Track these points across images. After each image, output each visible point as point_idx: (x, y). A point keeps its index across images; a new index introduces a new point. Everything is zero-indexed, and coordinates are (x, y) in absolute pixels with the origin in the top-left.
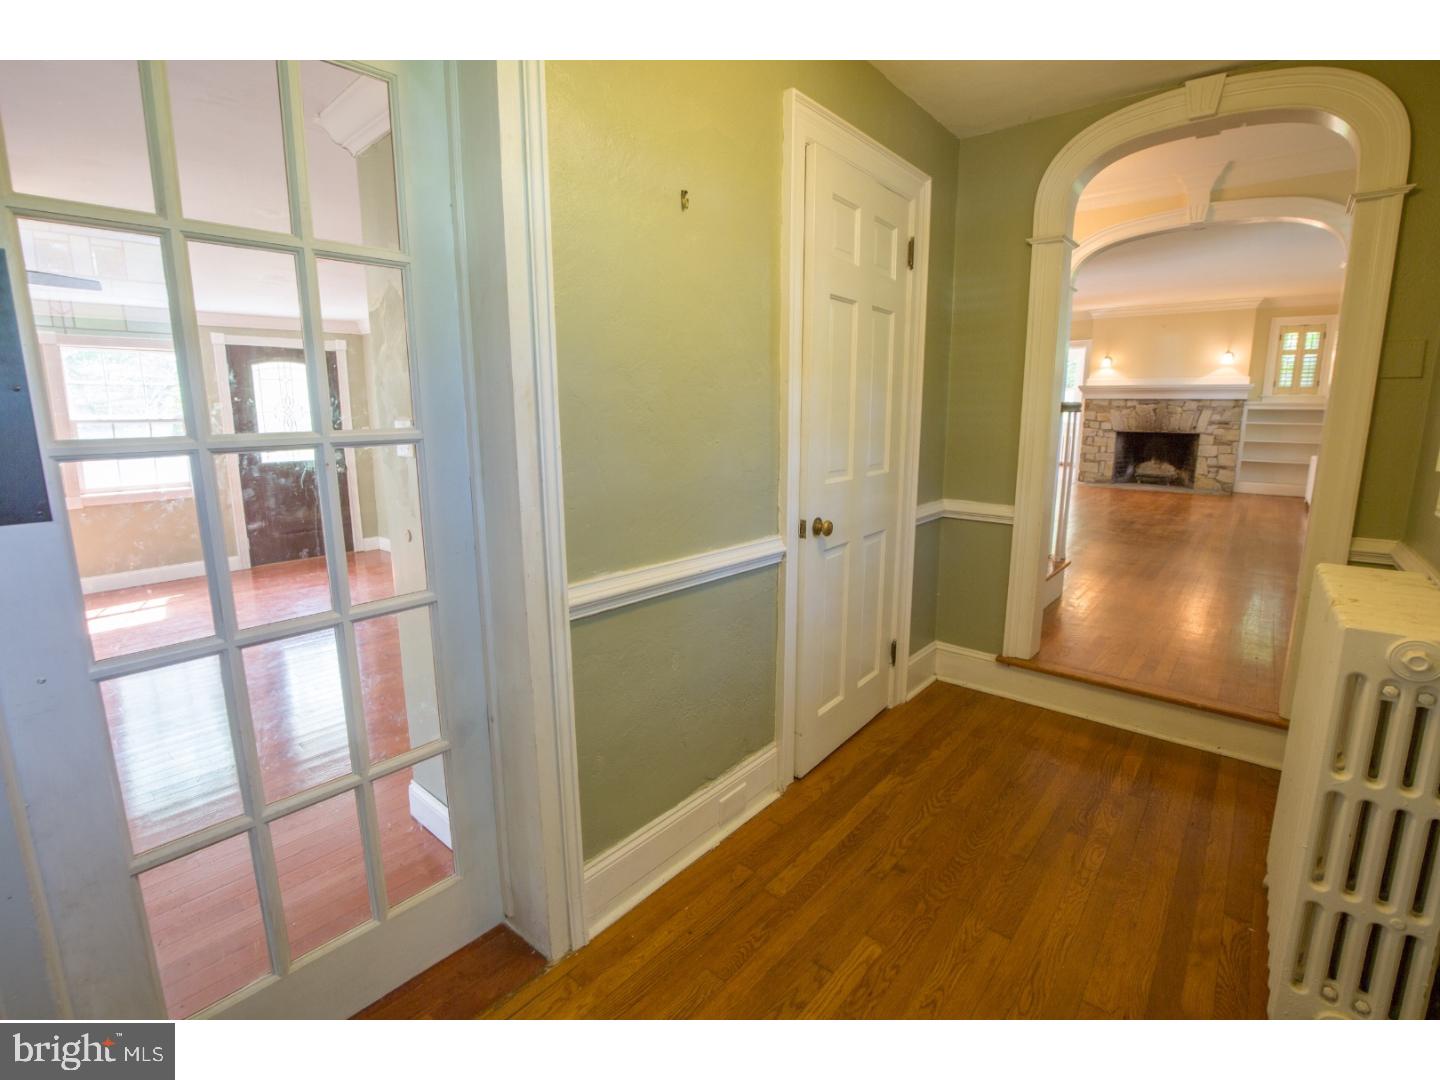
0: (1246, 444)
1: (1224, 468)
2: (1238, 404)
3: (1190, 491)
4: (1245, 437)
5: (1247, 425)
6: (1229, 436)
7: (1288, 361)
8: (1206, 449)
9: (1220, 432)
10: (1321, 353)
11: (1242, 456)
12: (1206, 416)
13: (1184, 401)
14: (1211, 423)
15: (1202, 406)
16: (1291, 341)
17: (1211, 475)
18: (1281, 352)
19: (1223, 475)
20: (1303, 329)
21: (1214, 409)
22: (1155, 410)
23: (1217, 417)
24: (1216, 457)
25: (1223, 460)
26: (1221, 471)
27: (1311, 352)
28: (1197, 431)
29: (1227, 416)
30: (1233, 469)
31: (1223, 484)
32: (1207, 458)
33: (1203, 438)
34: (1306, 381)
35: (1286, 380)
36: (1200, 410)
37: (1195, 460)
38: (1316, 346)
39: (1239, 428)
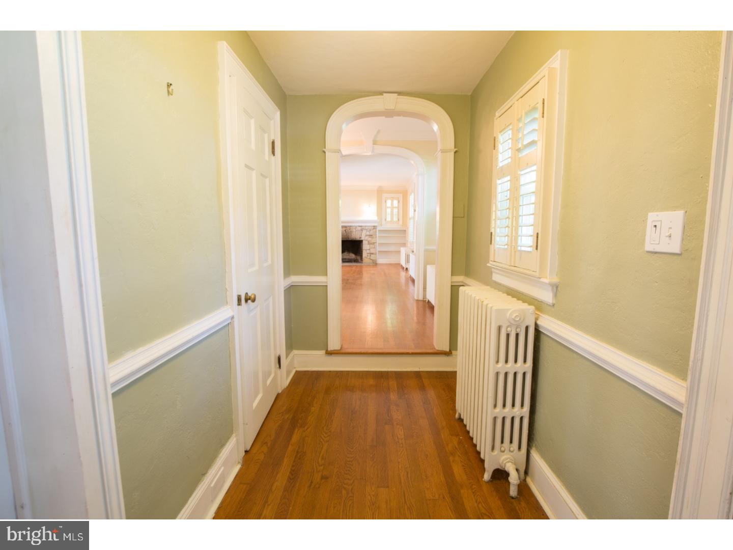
0: (379, 243)
1: (372, 254)
2: (375, 227)
3: (362, 264)
4: (378, 241)
5: (379, 236)
6: (373, 241)
7: (389, 211)
8: (365, 247)
9: (370, 239)
10: (398, 207)
11: (378, 249)
12: (364, 233)
13: (356, 227)
14: (366, 236)
15: (362, 228)
16: (389, 203)
17: (368, 257)
18: (386, 207)
19: (373, 257)
20: (392, 199)
21: (367, 230)
22: (345, 230)
23: (368, 233)
24: (369, 249)
25: (372, 251)
26: (372, 255)
27: (396, 208)
28: (362, 239)
29: (371, 233)
30: (376, 254)
31: (373, 260)
32: (366, 250)
33: (364, 242)
34: (395, 219)
35: (389, 219)
36: (362, 230)
37: (362, 252)
38: (396, 206)
39: (376, 238)
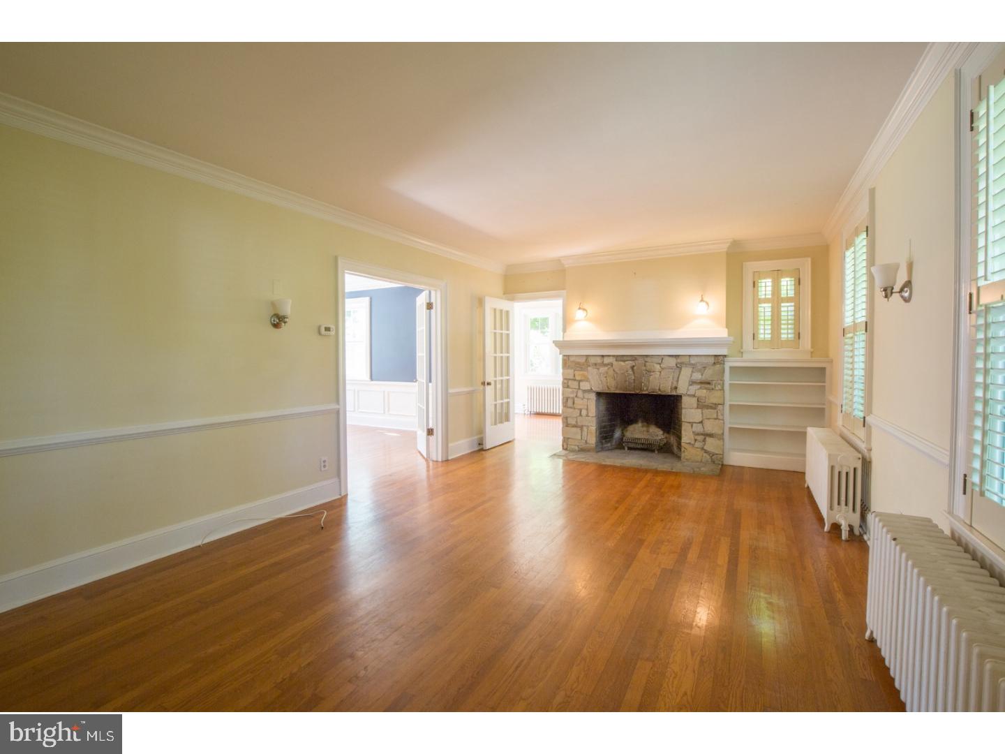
0: (731, 406)
1: (711, 435)
2: (719, 360)
3: (678, 466)
4: (730, 399)
6: (714, 398)
7: (765, 310)
8: (690, 413)
9: (703, 393)
10: (797, 299)
11: (730, 421)
12: (686, 373)
13: (662, 357)
14: (693, 383)
15: (681, 362)
16: (766, 287)
17: (697, 444)
18: (757, 301)
19: (711, 445)
20: (777, 275)
21: (693, 366)
22: (632, 367)
23: (697, 376)
24: (701, 422)
25: (710, 427)
26: (709, 440)
27: (788, 300)
28: (680, 391)
29: (708, 374)
30: (721, 437)
31: (712, 455)
32: (692, 424)
33: (685, 400)
34: (786, 333)
35: (765, 333)
36: (679, 367)
37: (680, 426)
38: (791, 294)
39: (723, 389)
